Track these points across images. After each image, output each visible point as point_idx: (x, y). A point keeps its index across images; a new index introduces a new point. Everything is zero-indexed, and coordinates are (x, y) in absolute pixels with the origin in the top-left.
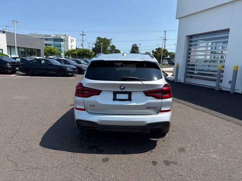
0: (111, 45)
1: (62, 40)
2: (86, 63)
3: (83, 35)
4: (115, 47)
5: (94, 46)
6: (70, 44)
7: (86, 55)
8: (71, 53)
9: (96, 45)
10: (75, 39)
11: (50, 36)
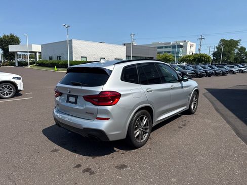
0: (239, 47)
1: (182, 47)
2: (203, 69)
3: (201, 39)
4: (245, 49)
5: (216, 50)
6: (188, 50)
7: (202, 60)
8: (185, 59)
9: (217, 48)
10: (195, 44)
11: (170, 43)
